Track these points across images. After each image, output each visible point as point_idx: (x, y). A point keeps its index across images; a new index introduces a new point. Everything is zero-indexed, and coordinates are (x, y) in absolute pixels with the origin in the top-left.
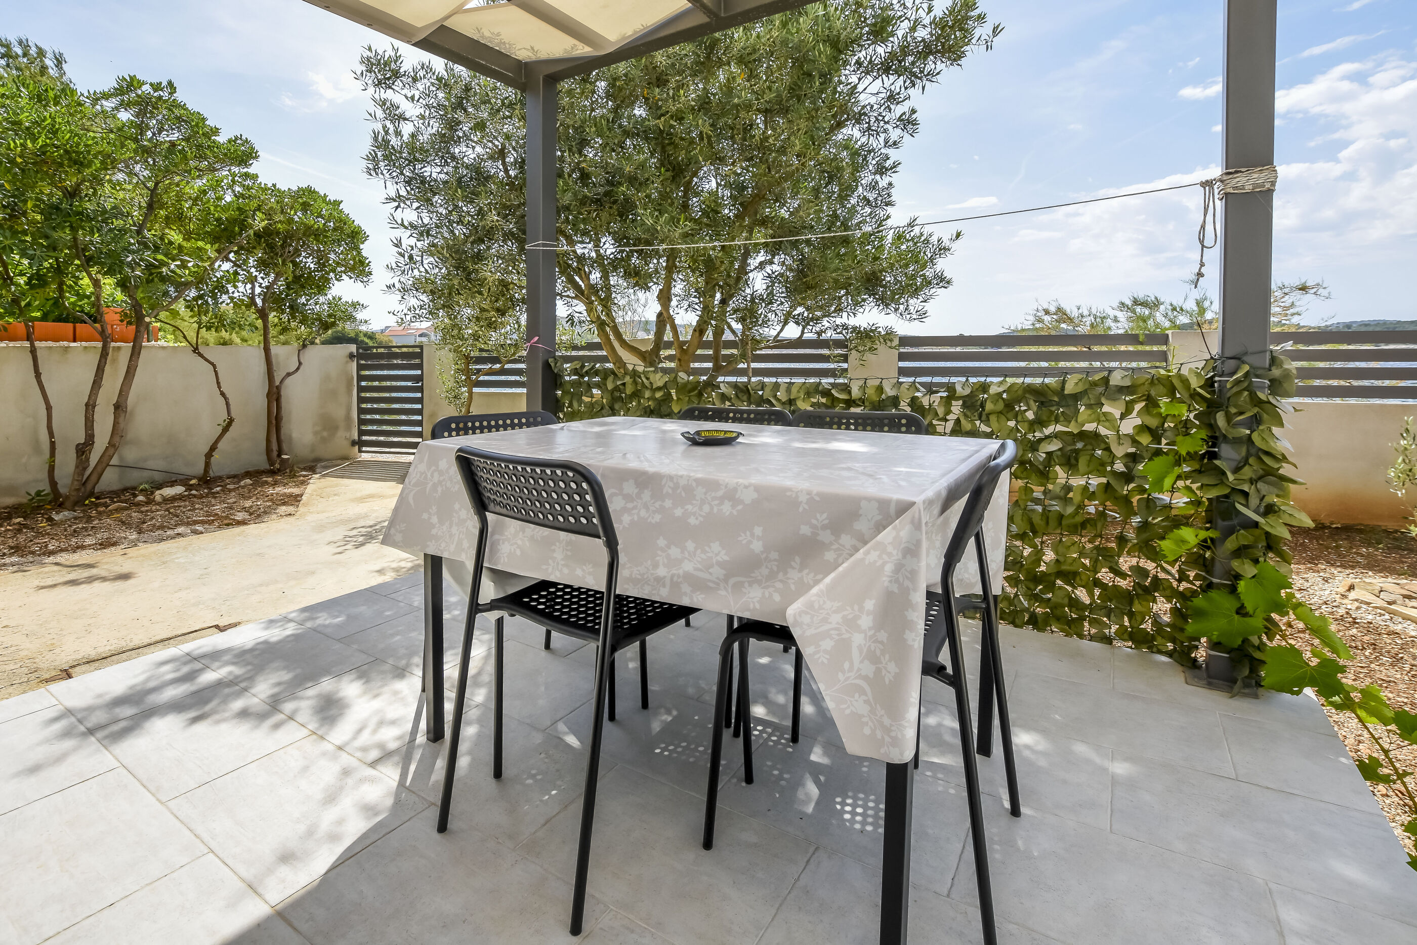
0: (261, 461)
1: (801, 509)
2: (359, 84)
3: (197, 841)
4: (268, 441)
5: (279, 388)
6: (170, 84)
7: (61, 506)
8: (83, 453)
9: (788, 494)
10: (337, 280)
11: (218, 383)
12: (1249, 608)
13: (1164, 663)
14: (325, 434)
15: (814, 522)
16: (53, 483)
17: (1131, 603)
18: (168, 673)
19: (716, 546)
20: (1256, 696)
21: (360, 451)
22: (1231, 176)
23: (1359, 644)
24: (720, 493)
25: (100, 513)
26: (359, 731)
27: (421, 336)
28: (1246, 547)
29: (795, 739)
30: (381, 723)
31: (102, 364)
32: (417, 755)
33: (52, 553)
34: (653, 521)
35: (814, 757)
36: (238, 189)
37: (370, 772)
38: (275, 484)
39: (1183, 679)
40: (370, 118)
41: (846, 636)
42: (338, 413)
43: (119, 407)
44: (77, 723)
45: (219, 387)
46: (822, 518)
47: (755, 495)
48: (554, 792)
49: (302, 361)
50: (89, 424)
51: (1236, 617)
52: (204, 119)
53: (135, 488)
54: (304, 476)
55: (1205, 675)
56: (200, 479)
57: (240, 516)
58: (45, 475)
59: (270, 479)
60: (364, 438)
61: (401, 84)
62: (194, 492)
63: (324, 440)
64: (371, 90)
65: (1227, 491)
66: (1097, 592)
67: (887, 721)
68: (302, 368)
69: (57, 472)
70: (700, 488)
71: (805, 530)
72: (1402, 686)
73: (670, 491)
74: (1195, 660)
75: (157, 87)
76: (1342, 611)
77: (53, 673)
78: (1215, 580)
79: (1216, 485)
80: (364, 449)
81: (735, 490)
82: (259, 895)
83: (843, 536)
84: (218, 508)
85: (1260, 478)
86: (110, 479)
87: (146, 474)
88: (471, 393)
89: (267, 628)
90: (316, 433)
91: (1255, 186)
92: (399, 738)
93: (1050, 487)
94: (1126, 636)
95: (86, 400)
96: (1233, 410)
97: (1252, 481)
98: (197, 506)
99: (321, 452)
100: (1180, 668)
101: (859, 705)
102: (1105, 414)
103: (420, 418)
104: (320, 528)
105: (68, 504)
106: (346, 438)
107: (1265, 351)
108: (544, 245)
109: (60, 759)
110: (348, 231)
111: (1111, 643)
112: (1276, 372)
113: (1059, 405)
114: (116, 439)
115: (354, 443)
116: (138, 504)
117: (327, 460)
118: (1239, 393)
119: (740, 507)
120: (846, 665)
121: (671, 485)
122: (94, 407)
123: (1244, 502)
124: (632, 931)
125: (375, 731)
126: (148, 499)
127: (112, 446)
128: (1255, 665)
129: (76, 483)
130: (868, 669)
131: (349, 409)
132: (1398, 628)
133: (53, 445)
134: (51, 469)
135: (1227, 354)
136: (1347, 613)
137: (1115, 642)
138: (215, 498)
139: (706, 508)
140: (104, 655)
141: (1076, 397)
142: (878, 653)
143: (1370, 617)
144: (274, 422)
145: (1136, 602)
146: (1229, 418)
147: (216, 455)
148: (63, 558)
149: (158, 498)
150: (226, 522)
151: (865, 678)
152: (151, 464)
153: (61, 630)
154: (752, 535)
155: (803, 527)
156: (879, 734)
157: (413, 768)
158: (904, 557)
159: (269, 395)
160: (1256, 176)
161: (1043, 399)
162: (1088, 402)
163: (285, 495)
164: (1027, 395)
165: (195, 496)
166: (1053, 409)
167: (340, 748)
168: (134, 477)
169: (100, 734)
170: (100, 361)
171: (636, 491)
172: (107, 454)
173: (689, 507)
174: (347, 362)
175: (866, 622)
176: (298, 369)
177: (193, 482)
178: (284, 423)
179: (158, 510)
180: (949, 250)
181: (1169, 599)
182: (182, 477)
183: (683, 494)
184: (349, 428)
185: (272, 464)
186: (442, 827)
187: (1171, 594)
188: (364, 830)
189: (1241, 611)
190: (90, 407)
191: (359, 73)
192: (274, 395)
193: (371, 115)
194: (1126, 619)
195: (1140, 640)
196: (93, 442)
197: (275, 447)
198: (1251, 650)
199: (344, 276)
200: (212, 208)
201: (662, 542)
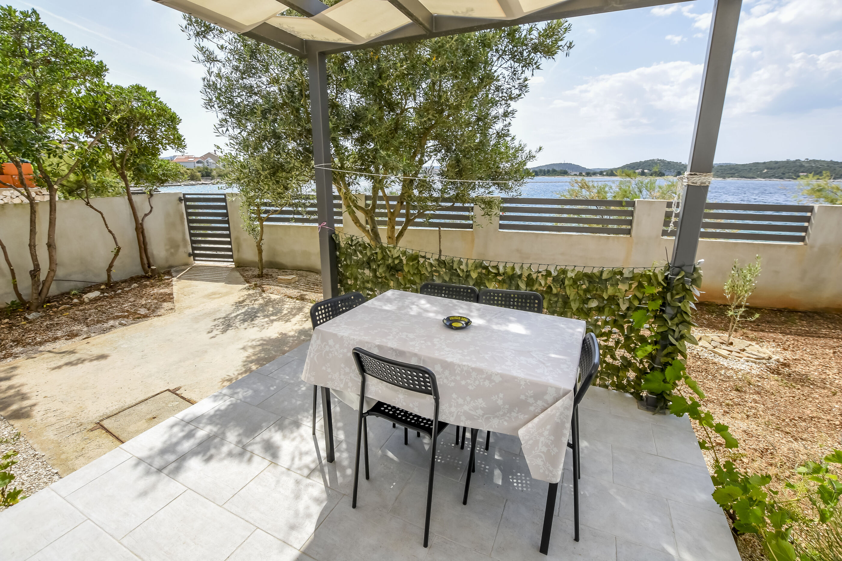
0: (138, 270)
1: (521, 388)
2: (185, 35)
3: (248, 523)
4: (141, 258)
5: (142, 224)
6: (34, 11)
7: (29, 310)
8: (35, 276)
9: (516, 380)
10: (164, 149)
11: (106, 225)
12: (668, 380)
13: (629, 398)
14: (172, 250)
15: (527, 394)
16: (19, 295)
17: (619, 372)
18: (177, 431)
19: (480, 400)
20: (664, 414)
21: (195, 260)
22: (692, 176)
23: (700, 369)
24: (484, 376)
25: (54, 312)
26: (293, 459)
27: (198, 162)
28: (670, 353)
29: (487, 448)
30: (301, 454)
31: (33, 218)
32: (326, 470)
33: (41, 343)
34: (451, 386)
35: (496, 457)
36: (88, 85)
37: (309, 481)
38: (152, 286)
39: (637, 406)
40: (195, 60)
41: (538, 438)
42: (178, 237)
43: (51, 246)
44: (149, 466)
45: (107, 227)
46: (531, 393)
47: (501, 379)
48: (394, 484)
49: (152, 206)
50: (34, 258)
51: (662, 383)
52: (63, 39)
53: (68, 293)
54: (168, 279)
55: (645, 403)
56: (106, 285)
57: (143, 311)
58: (11, 289)
59: (148, 283)
60: (196, 252)
61: (212, 35)
62: (106, 294)
63: (172, 254)
64: (193, 38)
65: (666, 329)
66: (604, 365)
67: (551, 468)
68: (154, 210)
69: (19, 288)
70: (474, 372)
71: (523, 397)
72: (715, 391)
73: (459, 372)
74: (642, 396)
75: (25, 14)
76: (695, 352)
77: (93, 426)
78: (655, 366)
79: (662, 326)
80: (197, 258)
81: (491, 375)
82: (291, 546)
83: (539, 401)
84: (126, 306)
85: (681, 323)
86: (54, 290)
87: (72, 283)
88: (262, 227)
89: (215, 401)
90: (167, 250)
91: (702, 183)
92: (314, 461)
93: (589, 320)
94: (615, 386)
95: (28, 243)
96: (674, 292)
97: (677, 325)
98: (113, 305)
99: (172, 262)
100: (636, 400)
101: (539, 462)
102: (619, 289)
103: (229, 240)
104: (196, 319)
105: (33, 307)
106: (185, 253)
107: (692, 265)
108: (326, 166)
109: (154, 487)
110: (168, 116)
111: (607, 388)
112: (695, 275)
113: (598, 283)
114: (54, 266)
115: (190, 255)
116: (75, 305)
117: (176, 266)
118: (678, 285)
119: (493, 384)
120: (536, 448)
121: (460, 369)
122: (35, 247)
123: (672, 334)
124: (447, 543)
125: (300, 459)
126: (80, 300)
127: (52, 270)
128: (666, 401)
129: (35, 295)
130: (545, 449)
131: (184, 234)
132: (716, 360)
133: (12, 271)
134: (15, 287)
135: (676, 265)
136: (698, 353)
137: (609, 388)
138: (120, 297)
139: (477, 382)
140: (115, 412)
141: (606, 280)
142: (549, 444)
143: (706, 355)
144: (143, 246)
145: (621, 372)
146: (672, 296)
147: (113, 270)
148: (49, 346)
149: (86, 300)
150: (137, 316)
151: (543, 452)
152: (74, 277)
153: (80, 398)
154: (498, 397)
155: (522, 396)
156: (547, 473)
157: (327, 477)
158: (564, 410)
159: (137, 229)
160: (703, 178)
161: (591, 280)
162: (612, 283)
163: (161, 294)
164: (584, 278)
165: (107, 297)
166: (596, 285)
167: (289, 469)
168: (66, 287)
169: (166, 471)
170: (31, 216)
171: (442, 370)
172: (50, 275)
173: (469, 381)
174: (178, 204)
175: (546, 433)
176: (151, 211)
177: (103, 287)
178: (148, 247)
179: (90, 309)
180: (534, 157)
181: (634, 371)
182: (94, 284)
183: (466, 374)
184: (185, 246)
185: (146, 272)
186: (354, 506)
187: (637, 370)
188: (320, 510)
189: (665, 381)
190: (32, 246)
191: (184, 27)
192: (140, 229)
193: (195, 58)
194: (615, 378)
195: (620, 387)
196: (40, 269)
197: (145, 261)
198: (665, 395)
199: (168, 147)
200: (74, 100)
201: (454, 396)
